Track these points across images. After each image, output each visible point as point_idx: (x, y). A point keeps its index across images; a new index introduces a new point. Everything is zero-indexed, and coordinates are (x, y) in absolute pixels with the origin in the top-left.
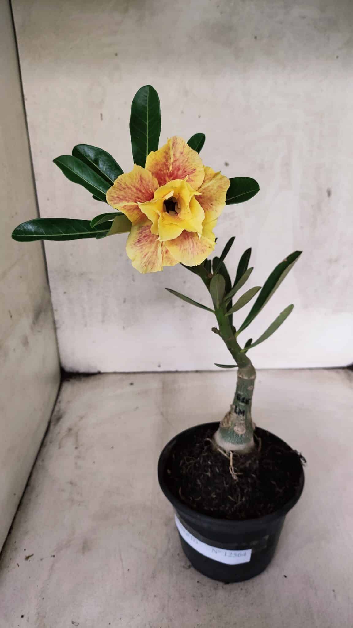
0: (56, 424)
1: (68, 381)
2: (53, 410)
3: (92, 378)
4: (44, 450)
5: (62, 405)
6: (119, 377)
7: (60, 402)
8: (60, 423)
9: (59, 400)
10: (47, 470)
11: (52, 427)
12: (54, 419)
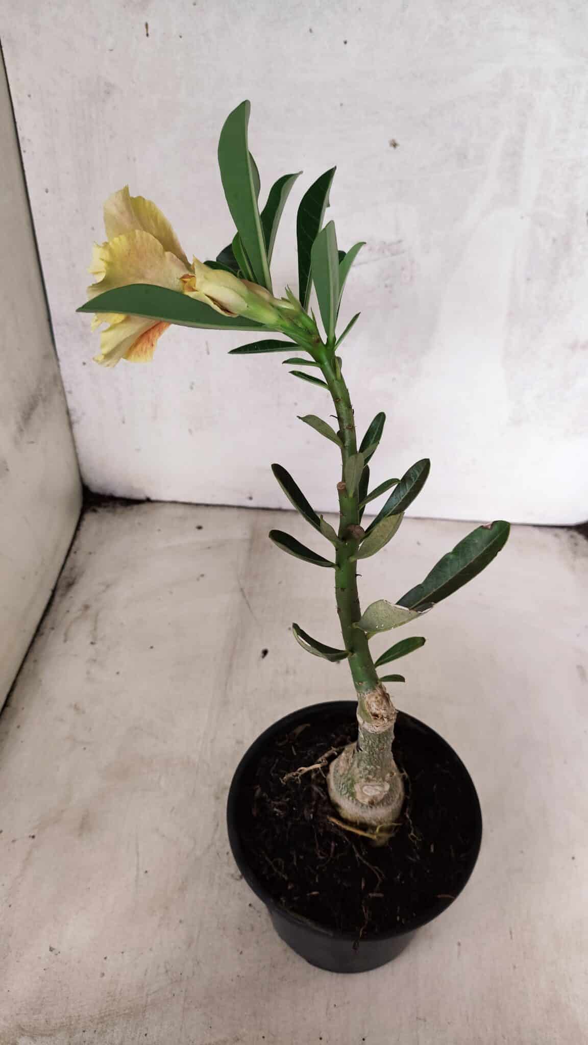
0: (63, 595)
1: (95, 511)
2: (63, 567)
3: (136, 507)
4: (39, 642)
5: (79, 558)
6: (181, 511)
7: (75, 552)
8: (70, 594)
9: (74, 548)
10: (41, 681)
11: (57, 599)
12: (63, 583)
